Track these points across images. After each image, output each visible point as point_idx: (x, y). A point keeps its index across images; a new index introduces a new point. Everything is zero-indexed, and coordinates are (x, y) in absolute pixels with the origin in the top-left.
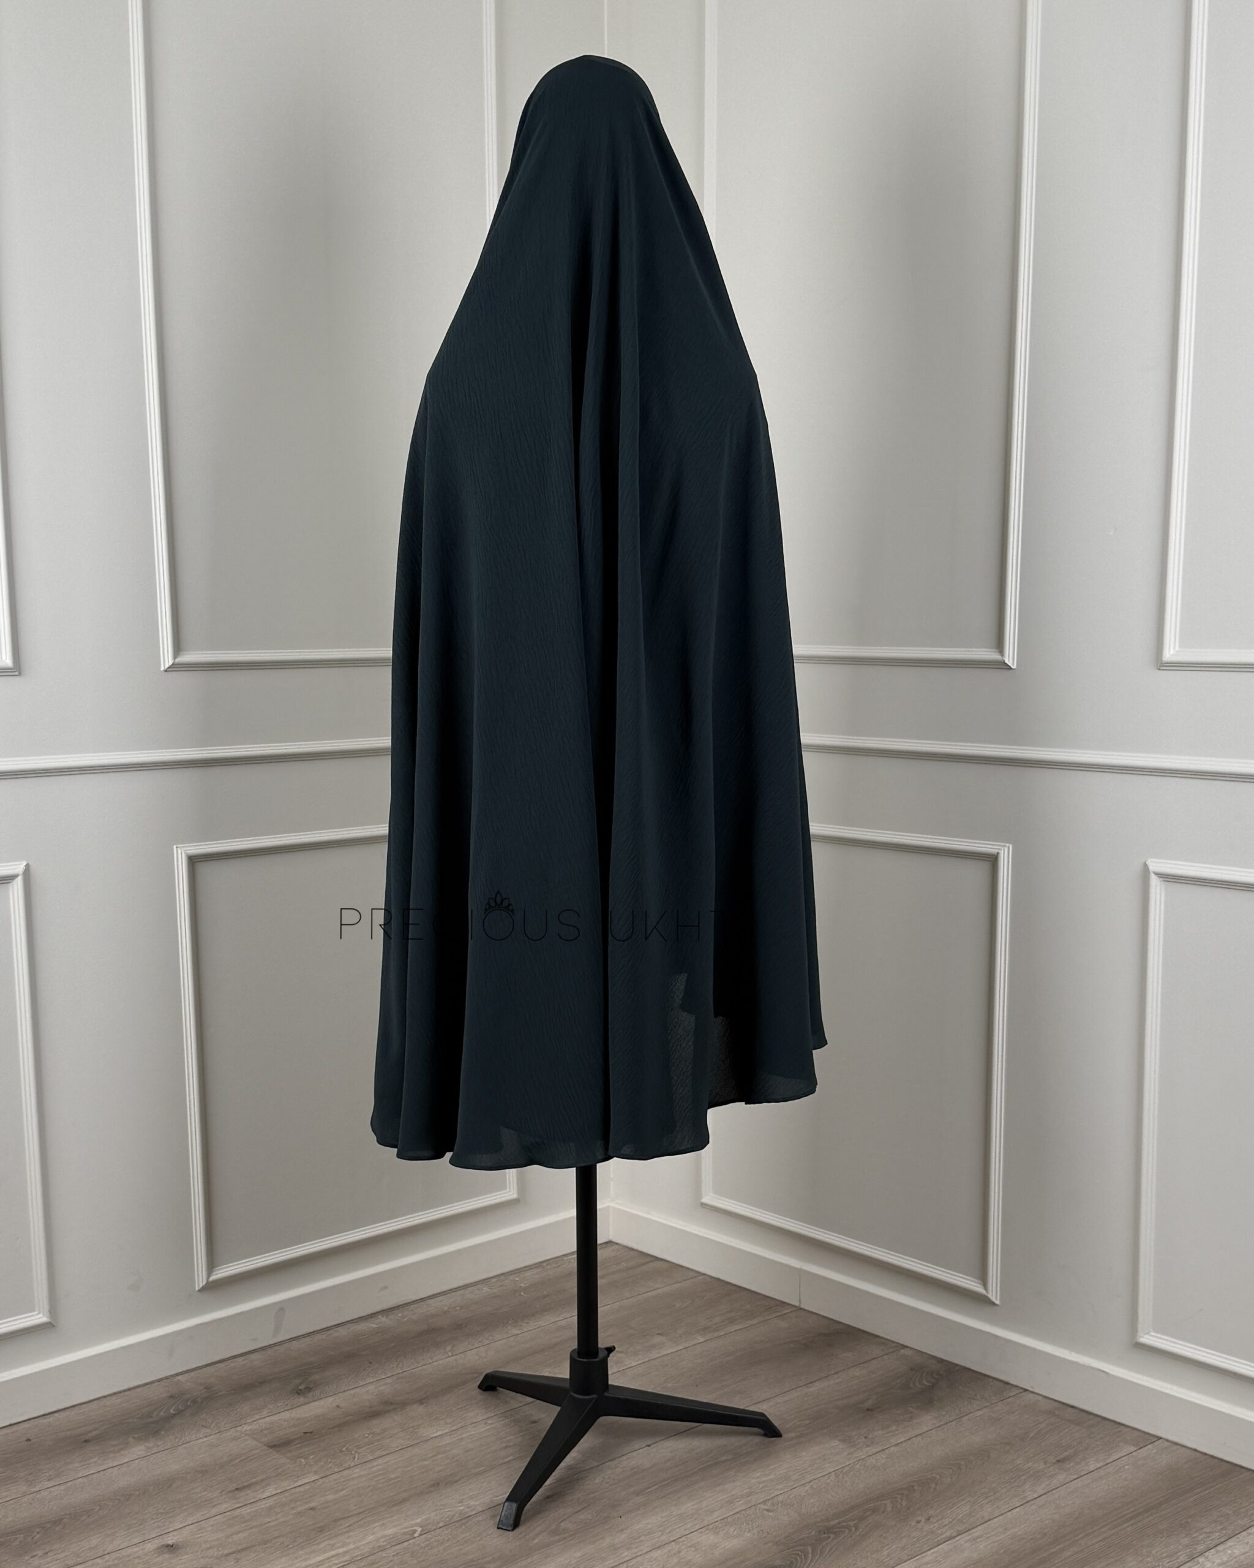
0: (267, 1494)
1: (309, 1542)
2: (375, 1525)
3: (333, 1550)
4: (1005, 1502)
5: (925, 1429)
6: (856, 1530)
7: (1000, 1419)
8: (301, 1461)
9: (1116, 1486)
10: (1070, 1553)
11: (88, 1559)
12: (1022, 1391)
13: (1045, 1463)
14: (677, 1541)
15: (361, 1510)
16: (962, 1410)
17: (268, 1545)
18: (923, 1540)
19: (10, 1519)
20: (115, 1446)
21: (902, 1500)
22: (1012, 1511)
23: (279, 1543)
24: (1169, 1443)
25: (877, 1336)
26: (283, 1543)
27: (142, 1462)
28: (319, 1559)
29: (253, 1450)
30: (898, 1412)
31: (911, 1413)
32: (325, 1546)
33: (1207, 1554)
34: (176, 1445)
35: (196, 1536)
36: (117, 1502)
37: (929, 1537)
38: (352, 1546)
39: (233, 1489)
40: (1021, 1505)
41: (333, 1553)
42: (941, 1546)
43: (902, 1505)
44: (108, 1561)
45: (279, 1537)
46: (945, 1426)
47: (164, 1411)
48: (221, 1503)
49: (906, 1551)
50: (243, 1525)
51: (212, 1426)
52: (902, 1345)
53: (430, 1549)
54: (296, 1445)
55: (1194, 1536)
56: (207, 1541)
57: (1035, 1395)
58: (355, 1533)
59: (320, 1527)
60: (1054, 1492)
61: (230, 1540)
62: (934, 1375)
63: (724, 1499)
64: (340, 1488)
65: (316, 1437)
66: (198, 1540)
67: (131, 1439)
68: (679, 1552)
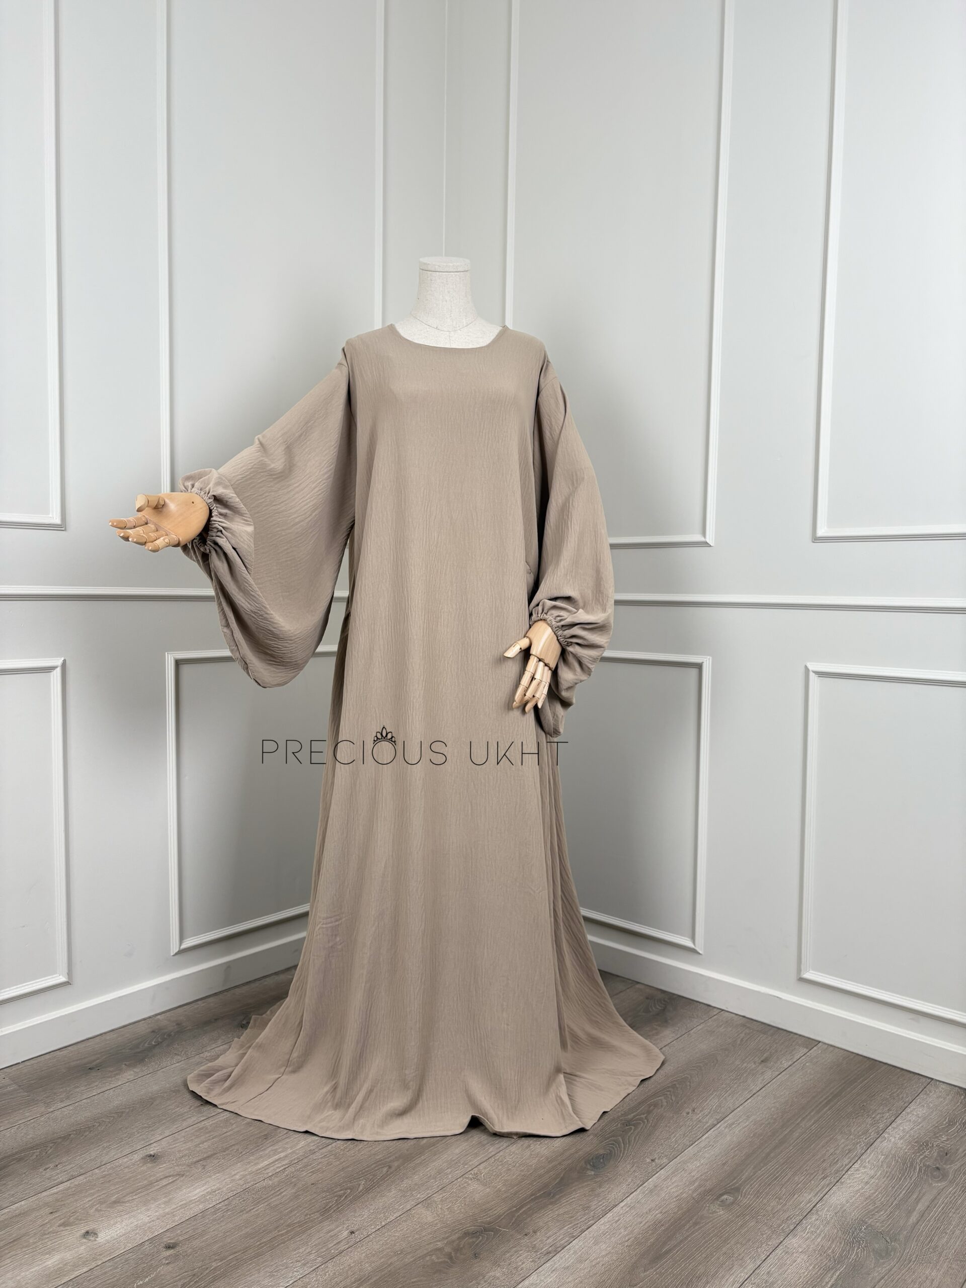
1: (258, 1148)
3: (276, 1155)
4: (740, 1095)
5: (669, 1041)
6: (647, 1121)
7: (714, 1031)
9: (807, 1079)
10: (798, 1134)
11: (89, 1169)
12: (720, 1011)
13: (755, 1063)
16: (688, 1026)
17: (227, 1152)
18: (695, 1129)
19: (31, 1136)
20: (112, 1072)
21: (671, 1096)
22: (748, 1101)
23: (235, 1150)
24: (827, 1046)
26: (238, 1150)
27: (131, 1085)
28: (266, 1163)
30: (648, 1029)
32: (269, 1152)
33: (887, 1130)
34: (156, 1070)
35: (171, 1147)
36: (112, 1118)
37: (697, 1126)
38: (289, 1151)
40: (750, 1097)
41: (277, 1157)
42: (709, 1133)
43: (671, 1099)
44: (104, 1171)
46: (680, 1038)
47: (146, 1044)
48: (190, 1117)
49: (687, 1138)
50: (207, 1135)
51: (182, 1055)
52: (637, 982)
55: (873, 1116)
56: (179, 1151)
57: (730, 1014)
60: (769, 1085)
61: (198, 1149)
62: (663, 1002)
66: (173, 1150)
67: (124, 1066)
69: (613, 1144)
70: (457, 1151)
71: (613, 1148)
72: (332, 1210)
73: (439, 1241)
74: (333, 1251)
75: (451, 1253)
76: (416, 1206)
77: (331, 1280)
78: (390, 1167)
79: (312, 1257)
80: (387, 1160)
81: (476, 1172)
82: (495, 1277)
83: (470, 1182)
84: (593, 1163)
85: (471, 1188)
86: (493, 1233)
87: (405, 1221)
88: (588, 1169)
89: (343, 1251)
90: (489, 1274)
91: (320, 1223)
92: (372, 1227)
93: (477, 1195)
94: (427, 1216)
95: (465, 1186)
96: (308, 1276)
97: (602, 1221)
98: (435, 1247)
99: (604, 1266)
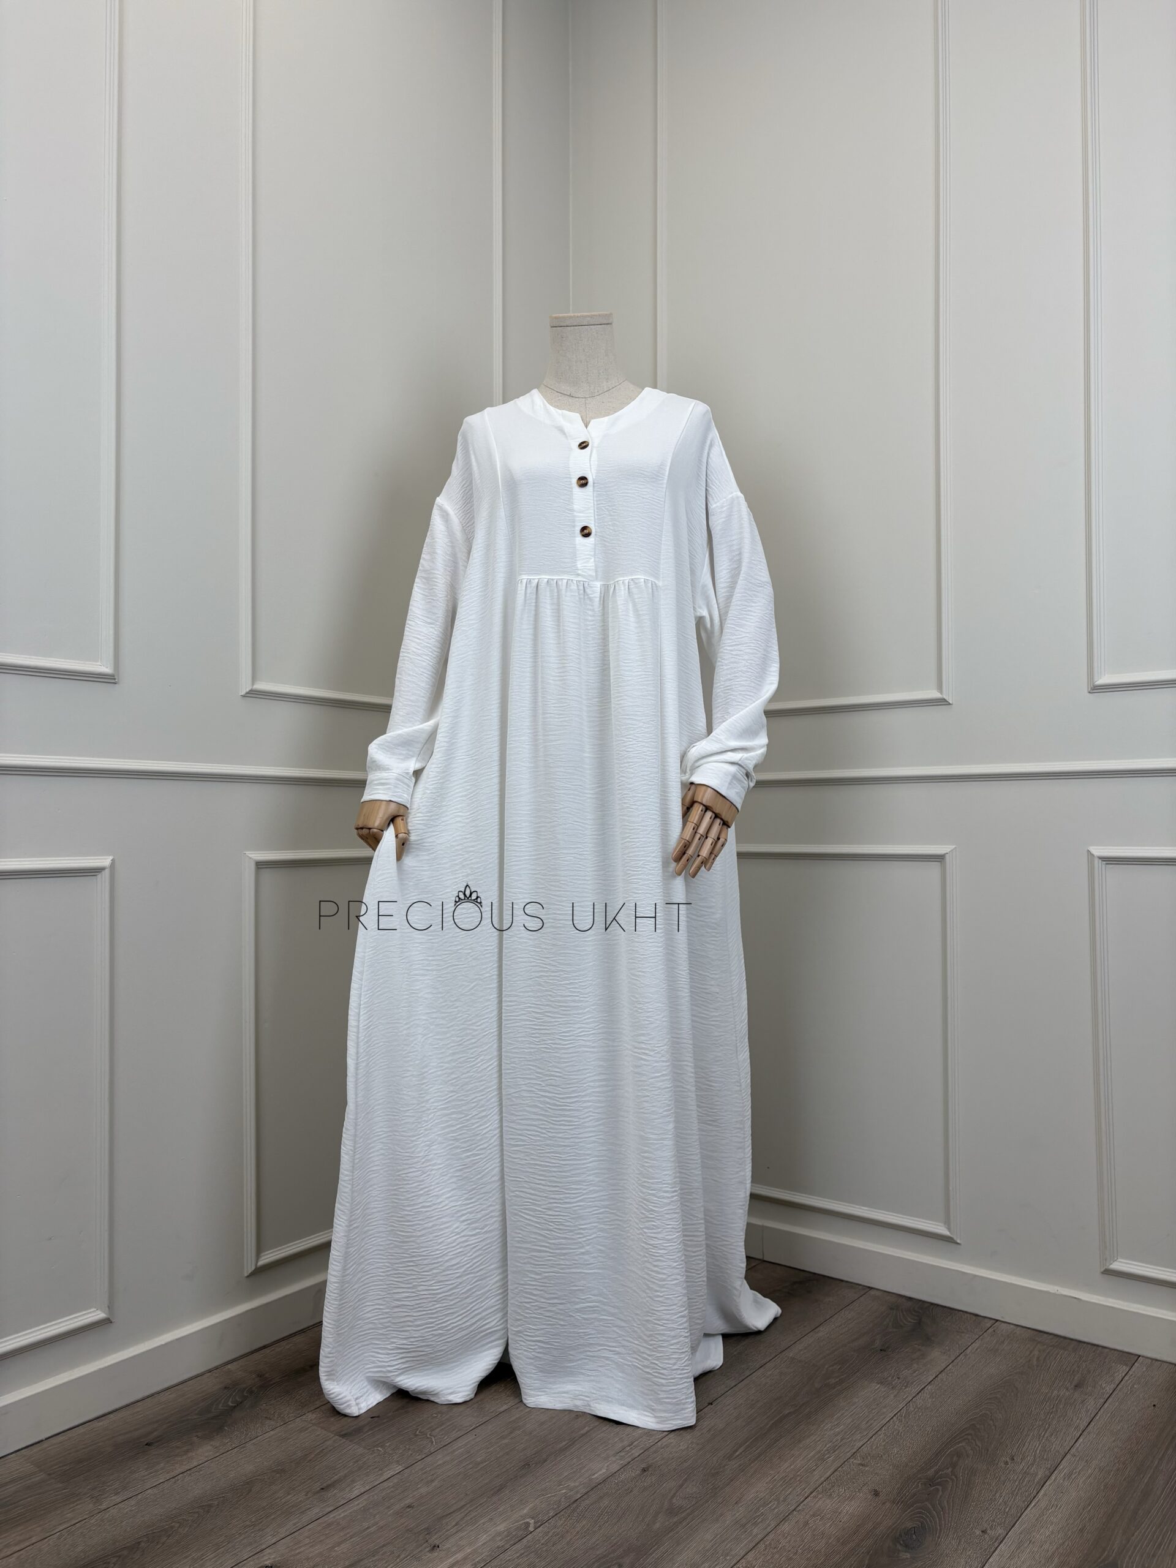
0: (356, 1493)
2: (482, 1521)
4: (1065, 1433)
5: (942, 1365)
6: (956, 1477)
7: (997, 1350)
8: (378, 1450)
9: (1143, 1406)
12: (994, 1321)
13: (1067, 1389)
14: (798, 1509)
15: (462, 1503)
16: (960, 1343)
18: (1025, 1483)
20: (179, 1447)
22: (1079, 1442)
25: (842, 1281)
27: (212, 1465)
29: (326, 1441)
30: (909, 1350)
31: (919, 1350)
34: (244, 1441)
35: (295, 1552)
36: (196, 1515)
37: (1027, 1479)
39: (318, 1489)
40: (1081, 1435)
42: (1045, 1488)
45: (384, 1546)
46: (956, 1361)
47: (221, 1405)
48: (310, 1508)
49: (1018, 1498)
50: (342, 1534)
52: (869, 1287)
53: (553, 1545)
54: (367, 1432)
57: (1008, 1325)
58: (466, 1533)
59: (427, 1529)
60: (1097, 1418)
62: (913, 1312)
63: (814, 1456)
64: (429, 1478)
65: (385, 1421)
66: (298, 1556)
67: (195, 1438)
68: (806, 1523)
69: (921, 1513)
71: (925, 1519)
84: (903, 1541)
88: (900, 1551)
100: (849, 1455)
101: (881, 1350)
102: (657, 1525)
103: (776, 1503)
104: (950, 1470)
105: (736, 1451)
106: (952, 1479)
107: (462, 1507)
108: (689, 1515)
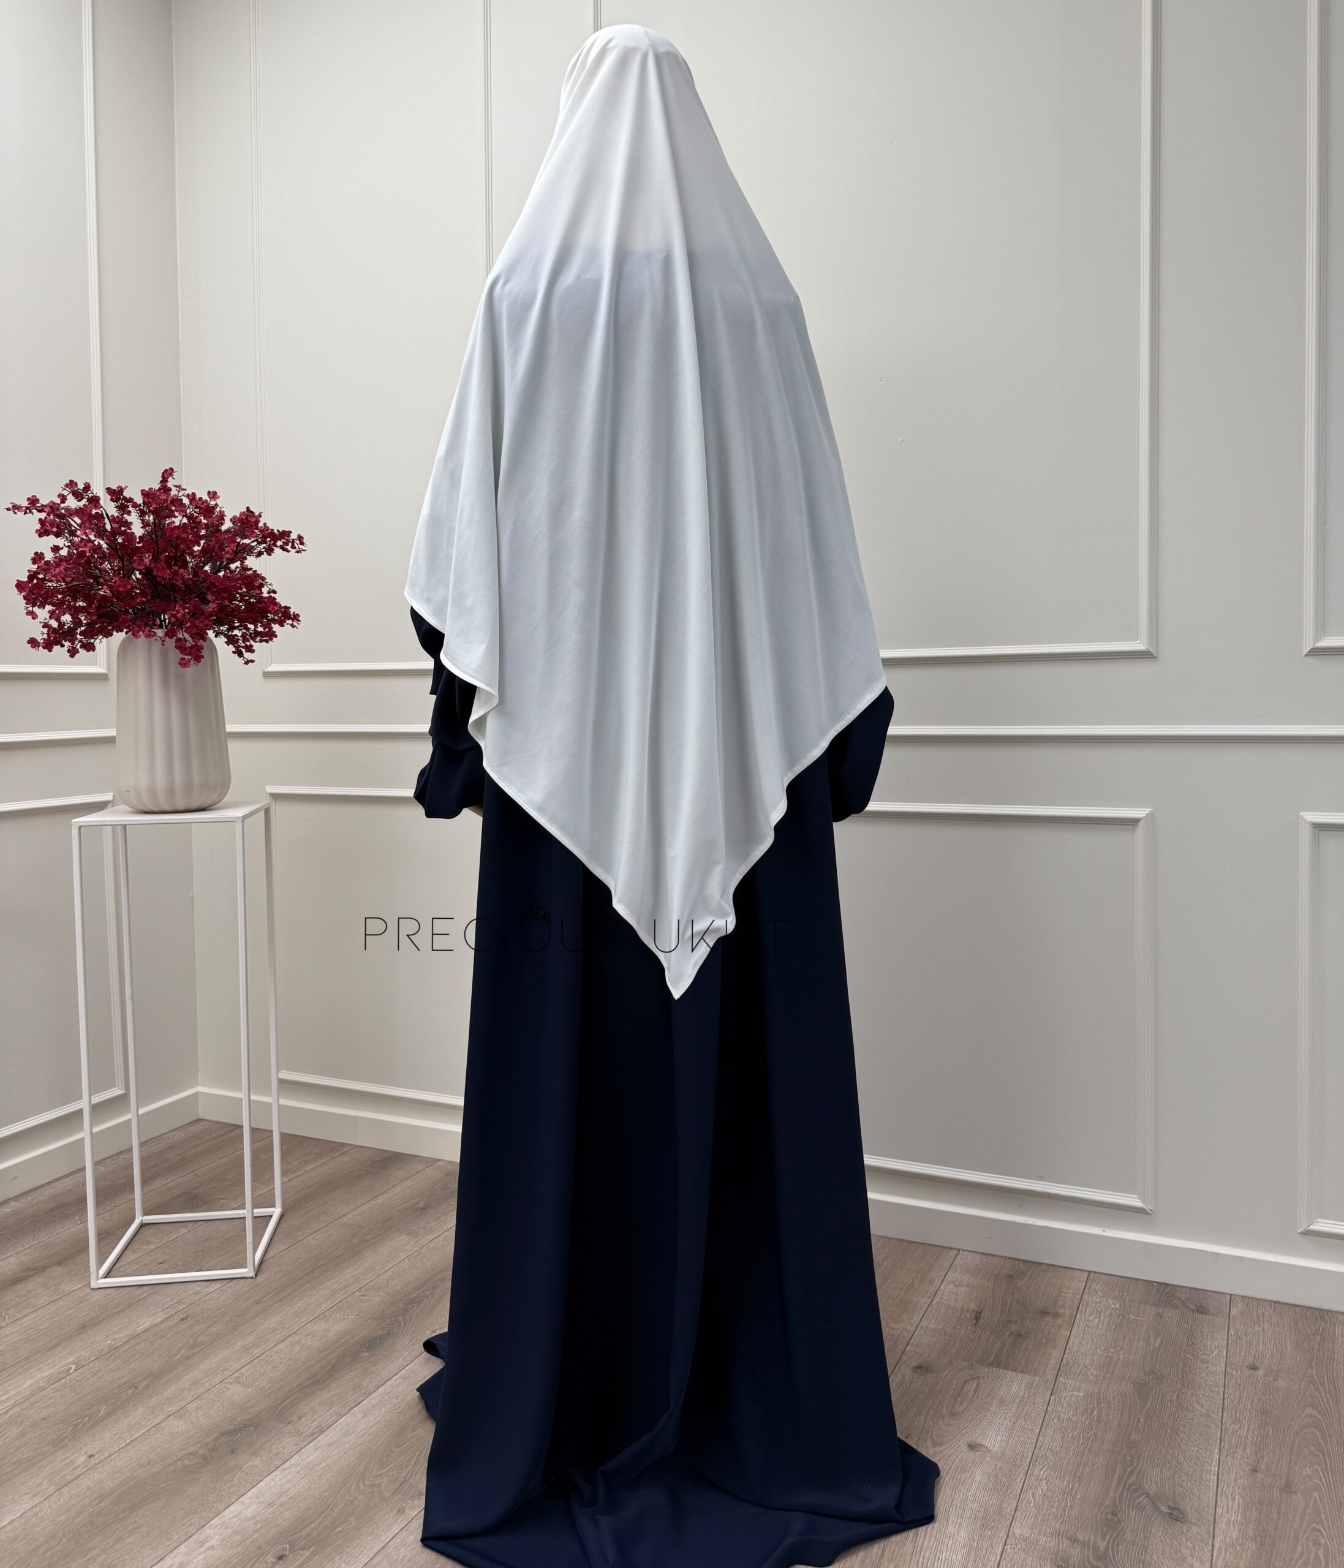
2: (32, 1371)
14: (297, 1333)
25: (414, 1156)
30: (444, 1206)
53: (87, 1380)
63: (328, 1293)
68: (300, 1341)
69: (393, 1324)
70: (217, 1360)
71: (392, 1327)
72: (67, 1440)
73: (193, 1446)
74: (68, 1477)
75: (205, 1454)
76: (168, 1417)
77: (66, 1504)
78: (136, 1388)
79: (44, 1487)
80: (133, 1382)
81: (236, 1376)
82: (253, 1467)
83: (230, 1386)
84: (369, 1345)
85: (230, 1392)
86: (253, 1428)
87: (154, 1435)
88: (363, 1352)
89: (80, 1475)
90: (248, 1464)
91: (53, 1454)
92: (115, 1447)
93: (237, 1397)
94: (179, 1425)
95: (224, 1392)
96: (39, 1505)
97: (374, 1395)
98: (188, 1452)
99: (370, 1436)
100: (356, 1290)
101: (422, 1209)
102: (178, 1357)
103: (282, 1330)
104: (431, 1291)
105: (266, 1296)
106: (427, 1298)
107: (17, 1363)
108: (207, 1346)
